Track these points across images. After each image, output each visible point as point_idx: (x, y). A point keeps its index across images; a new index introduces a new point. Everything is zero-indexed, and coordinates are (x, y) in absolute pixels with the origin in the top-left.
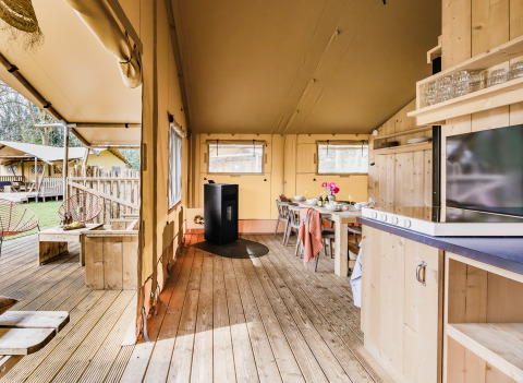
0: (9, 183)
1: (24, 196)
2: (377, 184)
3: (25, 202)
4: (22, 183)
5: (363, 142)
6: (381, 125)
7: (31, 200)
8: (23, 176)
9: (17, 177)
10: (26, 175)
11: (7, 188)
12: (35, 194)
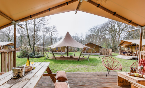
0: (127, 53)
1: (131, 57)
3: (131, 59)
4: (131, 53)
7: (134, 59)
8: (132, 51)
9: (130, 51)
10: (133, 50)
11: (126, 54)
12: (136, 57)
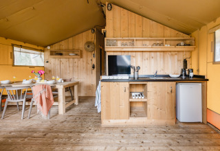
2: (50, 71)
5: (41, 51)
6: (52, 44)
